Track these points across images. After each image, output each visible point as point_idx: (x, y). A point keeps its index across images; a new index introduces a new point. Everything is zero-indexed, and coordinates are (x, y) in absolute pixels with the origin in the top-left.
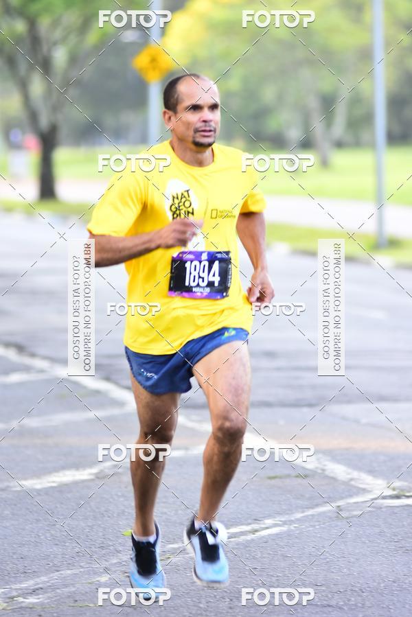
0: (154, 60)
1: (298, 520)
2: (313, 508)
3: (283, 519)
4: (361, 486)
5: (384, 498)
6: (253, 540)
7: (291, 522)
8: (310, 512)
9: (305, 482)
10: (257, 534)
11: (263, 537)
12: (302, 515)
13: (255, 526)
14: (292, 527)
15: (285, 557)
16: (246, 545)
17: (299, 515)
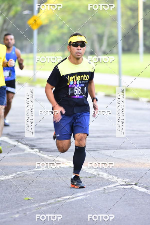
0: (35, 21)
1: (89, 194)
2: (95, 189)
3: (84, 193)
4: (113, 181)
5: (121, 185)
6: (72, 201)
7: (87, 194)
8: (94, 191)
9: (92, 179)
10: (74, 199)
11: (76, 200)
12: (91, 192)
13: (73, 196)
14: (87, 196)
15: (85, 208)
16: (70, 203)
17: (90, 192)
